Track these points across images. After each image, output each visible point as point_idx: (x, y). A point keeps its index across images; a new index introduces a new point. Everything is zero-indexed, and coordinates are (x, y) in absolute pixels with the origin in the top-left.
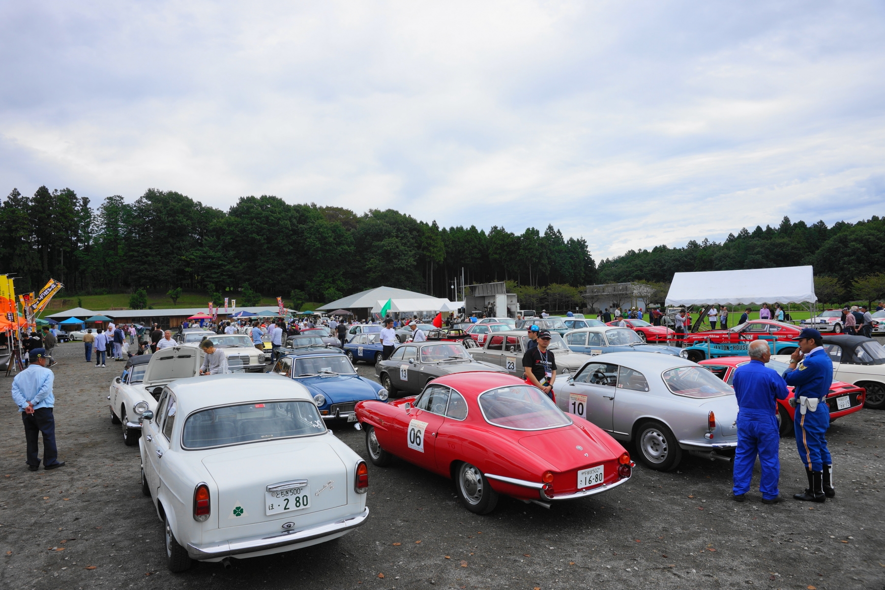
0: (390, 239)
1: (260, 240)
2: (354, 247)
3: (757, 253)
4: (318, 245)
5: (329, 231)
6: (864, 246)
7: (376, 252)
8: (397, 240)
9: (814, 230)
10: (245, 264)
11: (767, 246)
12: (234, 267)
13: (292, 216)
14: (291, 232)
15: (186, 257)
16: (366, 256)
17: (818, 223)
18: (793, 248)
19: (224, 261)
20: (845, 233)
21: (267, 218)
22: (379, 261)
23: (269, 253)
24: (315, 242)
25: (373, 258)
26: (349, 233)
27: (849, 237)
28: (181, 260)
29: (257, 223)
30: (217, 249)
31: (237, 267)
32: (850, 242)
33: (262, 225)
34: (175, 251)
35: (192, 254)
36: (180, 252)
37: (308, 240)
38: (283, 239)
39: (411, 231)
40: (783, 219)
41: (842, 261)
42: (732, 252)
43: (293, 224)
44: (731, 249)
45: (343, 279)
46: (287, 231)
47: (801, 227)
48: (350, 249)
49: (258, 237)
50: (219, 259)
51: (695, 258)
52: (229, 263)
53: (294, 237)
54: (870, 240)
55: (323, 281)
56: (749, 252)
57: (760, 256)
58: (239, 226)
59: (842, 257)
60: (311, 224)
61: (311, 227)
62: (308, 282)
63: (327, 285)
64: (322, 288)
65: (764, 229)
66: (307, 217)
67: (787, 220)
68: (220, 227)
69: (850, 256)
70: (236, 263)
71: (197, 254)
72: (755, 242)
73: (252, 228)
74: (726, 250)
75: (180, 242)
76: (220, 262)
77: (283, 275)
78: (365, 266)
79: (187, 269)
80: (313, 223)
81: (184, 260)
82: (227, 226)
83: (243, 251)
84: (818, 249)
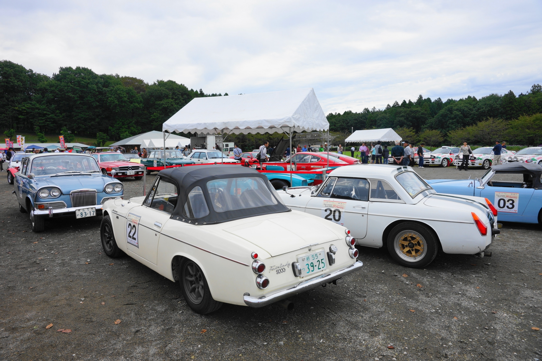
0: (167, 100)
1: (74, 98)
2: (143, 104)
3: (402, 116)
4: (116, 102)
5: (125, 93)
6: (462, 113)
7: (158, 108)
8: (172, 100)
9: (435, 103)
10: (64, 114)
11: (407, 112)
12: (56, 116)
13: (98, 82)
14: (97, 93)
15: (19, 108)
16: (151, 111)
17: (438, 99)
18: (422, 114)
19: (48, 112)
20: (451, 106)
21: (79, 82)
22: (160, 115)
23: (82, 107)
24: (114, 100)
25: (156, 112)
26: (139, 94)
27: (453, 108)
28: (15, 110)
29: (71, 85)
30: (42, 103)
31: (58, 116)
32: (454, 111)
33: (76, 87)
34: (10, 103)
35: (24, 106)
36: (14, 104)
37: (109, 98)
38: (91, 98)
39: (182, 95)
40: (419, 97)
41: (448, 122)
42: (387, 115)
43: (98, 88)
44: (387, 113)
45: (135, 126)
46: (94, 92)
47: (428, 101)
48: (139, 106)
49: (72, 96)
50: (44, 110)
51: (366, 119)
52: (52, 113)
53: (100, 97)
54: (465, 110)
55: (121, 127)
56: (397, 116)
57: (403, 118)
58: (59, 87)
59: (448, 120)
60: (112, 88)
61: (112, 90)
62: (110, 128)
63: (123, 130)
64: (120, 132)
65: (407, 102)
66: (109, 83)
67: (421, 97)
68: (44, 87)
69: (453, 119)
70: (57, 113)
71: (27, 106)
72: (402, 109)
73: (68, 89)
74: (384, 114)
75: (13, 97)
76: (45, 112)
77: (93, 123)
78: (150, 117)
79: (20, 117)
80: (113, 87)
81: (17, 110)
82: (49, 87)
83: (62, 105)
84: (436, 114)
